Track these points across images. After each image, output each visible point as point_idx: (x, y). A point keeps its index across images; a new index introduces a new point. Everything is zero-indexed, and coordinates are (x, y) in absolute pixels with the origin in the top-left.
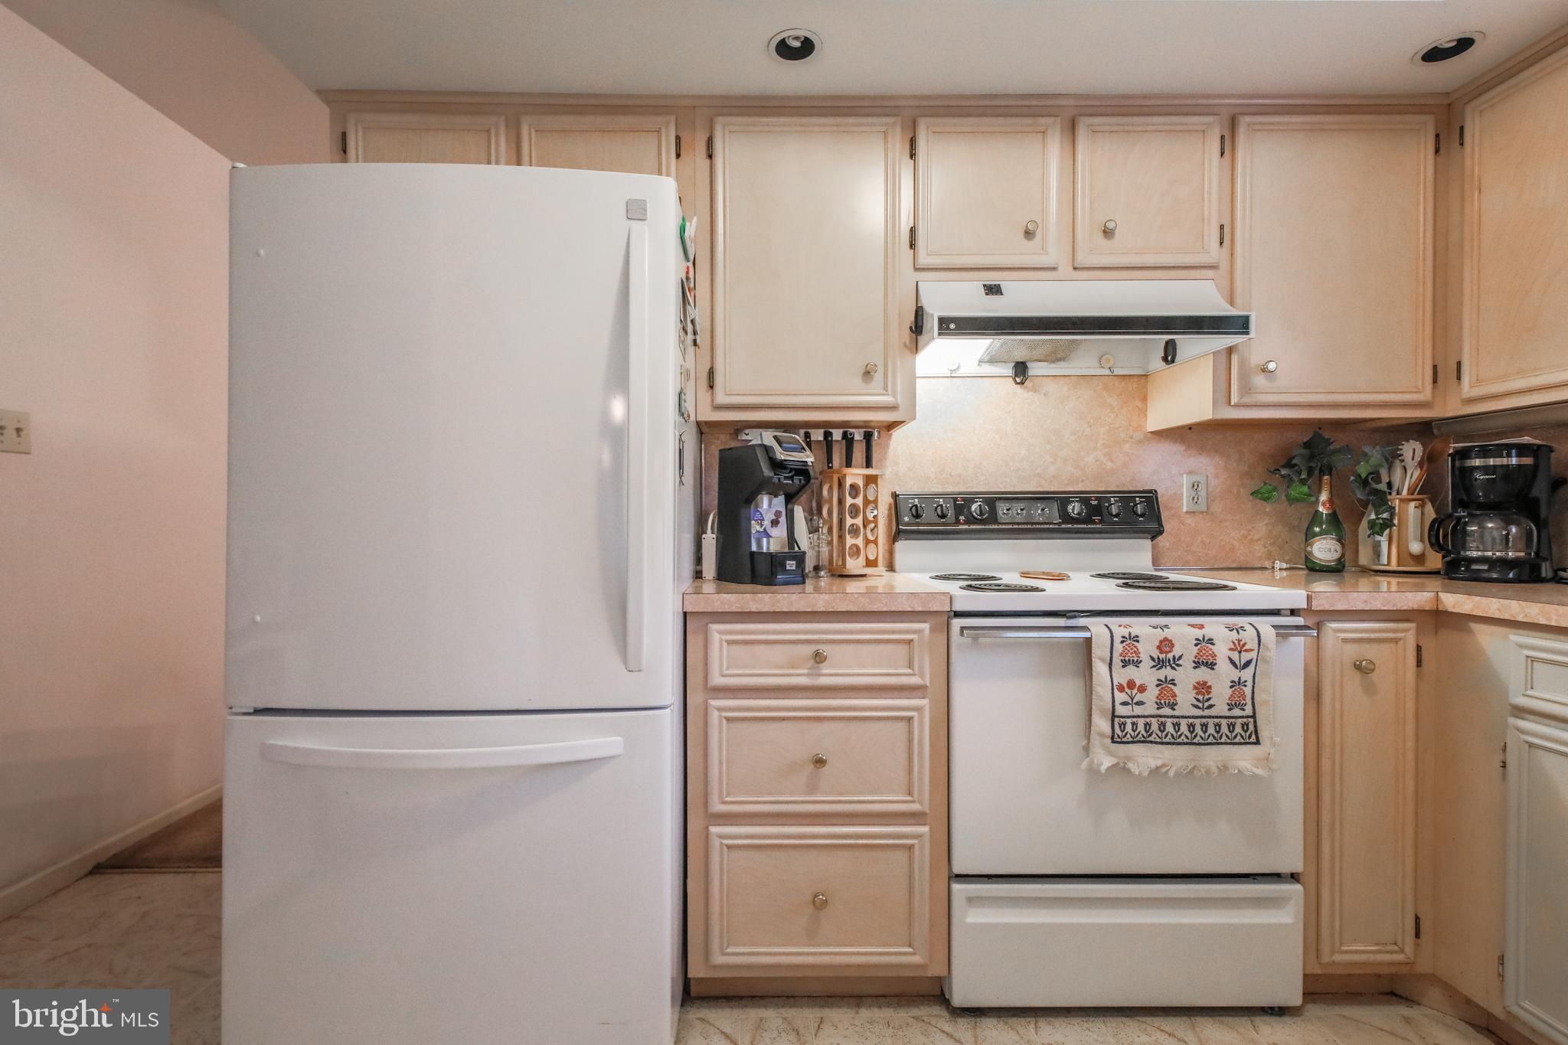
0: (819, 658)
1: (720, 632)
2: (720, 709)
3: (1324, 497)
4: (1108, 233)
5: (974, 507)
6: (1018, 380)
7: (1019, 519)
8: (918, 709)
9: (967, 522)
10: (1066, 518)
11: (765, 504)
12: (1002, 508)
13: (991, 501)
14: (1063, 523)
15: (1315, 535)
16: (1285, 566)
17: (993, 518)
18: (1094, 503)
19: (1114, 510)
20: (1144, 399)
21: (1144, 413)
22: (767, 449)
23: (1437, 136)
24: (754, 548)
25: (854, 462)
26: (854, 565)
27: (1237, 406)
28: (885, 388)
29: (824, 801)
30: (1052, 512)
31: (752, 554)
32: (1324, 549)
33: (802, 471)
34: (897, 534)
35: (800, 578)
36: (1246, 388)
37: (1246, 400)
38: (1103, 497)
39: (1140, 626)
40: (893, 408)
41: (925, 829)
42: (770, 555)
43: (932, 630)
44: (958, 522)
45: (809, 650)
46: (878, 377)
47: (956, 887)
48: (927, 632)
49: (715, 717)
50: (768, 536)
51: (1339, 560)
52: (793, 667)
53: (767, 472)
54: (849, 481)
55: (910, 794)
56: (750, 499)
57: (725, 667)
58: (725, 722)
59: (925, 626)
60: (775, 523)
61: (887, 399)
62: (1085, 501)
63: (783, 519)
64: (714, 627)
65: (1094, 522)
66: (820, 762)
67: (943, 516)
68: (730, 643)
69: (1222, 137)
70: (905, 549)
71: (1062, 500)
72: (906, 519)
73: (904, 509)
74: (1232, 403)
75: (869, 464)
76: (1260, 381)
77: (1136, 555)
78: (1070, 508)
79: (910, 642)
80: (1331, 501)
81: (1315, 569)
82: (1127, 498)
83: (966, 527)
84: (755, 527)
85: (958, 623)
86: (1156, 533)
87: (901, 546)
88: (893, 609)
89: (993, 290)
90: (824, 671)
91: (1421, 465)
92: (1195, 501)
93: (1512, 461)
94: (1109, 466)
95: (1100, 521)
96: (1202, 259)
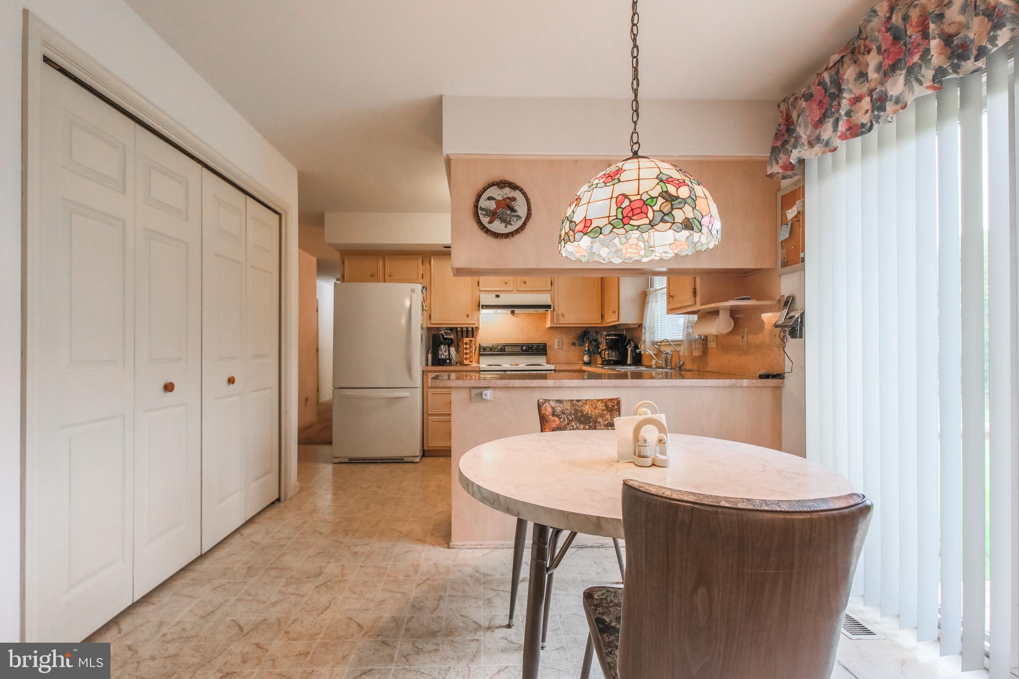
1: (431, 375)
2: (431, 391)
3: (587, 345)
4: (525, 282)
5: (499, 348)
6: (512, 315)
7: (511, 351)
9: (497, 352)
10: (523, 350)
11: (442, 347)
12: (507, 348)
13: (504, 346)
14: (522, 352)
15: (585, 354)
16: (581, 363)
17: (504, 351)
18: (530, 346)
19: (535, 348)
20: (543, 320)
21: (543, 323)
22: (442, 334)
24: (440, 357)
25: (469, 335)
26: (466, 362)
27: (556, 324)
28: (474, 320)
30: (519, 349)
31: (439, 359)
32: (586, 358)
33: (451, 339)
34: (480, 355)
35: (450, 364)
36: (558, 319)
37: (559, 322)
38: (532, 345)
40: (477, 324)
42: (443, 359)
44: (495, 351)
46: (470, 317)
49: (429, 393)
50: (443, 355)
51: (589, 360)
53: (442, 340)
54: (464, 341)
56: (439, 346)
58: (432, 394)
60: (445, 352)
61: (473, 322)
62: (528, 346)
63: (447, 351)
64: (429, 374)
65: (529, 351)
67: (491, 350)
70: (482, 359)
71: (521, 346)
72: (483, 351)
73: (482, 348)
74: (555, 322)
75: (473, 337)
76: (561, 318)
77: (541, 360)
78: (524, 348)
80: (588, 347)
81: (586, 364)
82: (538, 345)
84: (440, 353)
86: (546, 354)
87: (481, 357)
89: (498, 296)
91: (605, 337)
92: (559, 346)
93: (614, 337)
94: (536, 336)
95: (531, 351)
96: (547, 289)
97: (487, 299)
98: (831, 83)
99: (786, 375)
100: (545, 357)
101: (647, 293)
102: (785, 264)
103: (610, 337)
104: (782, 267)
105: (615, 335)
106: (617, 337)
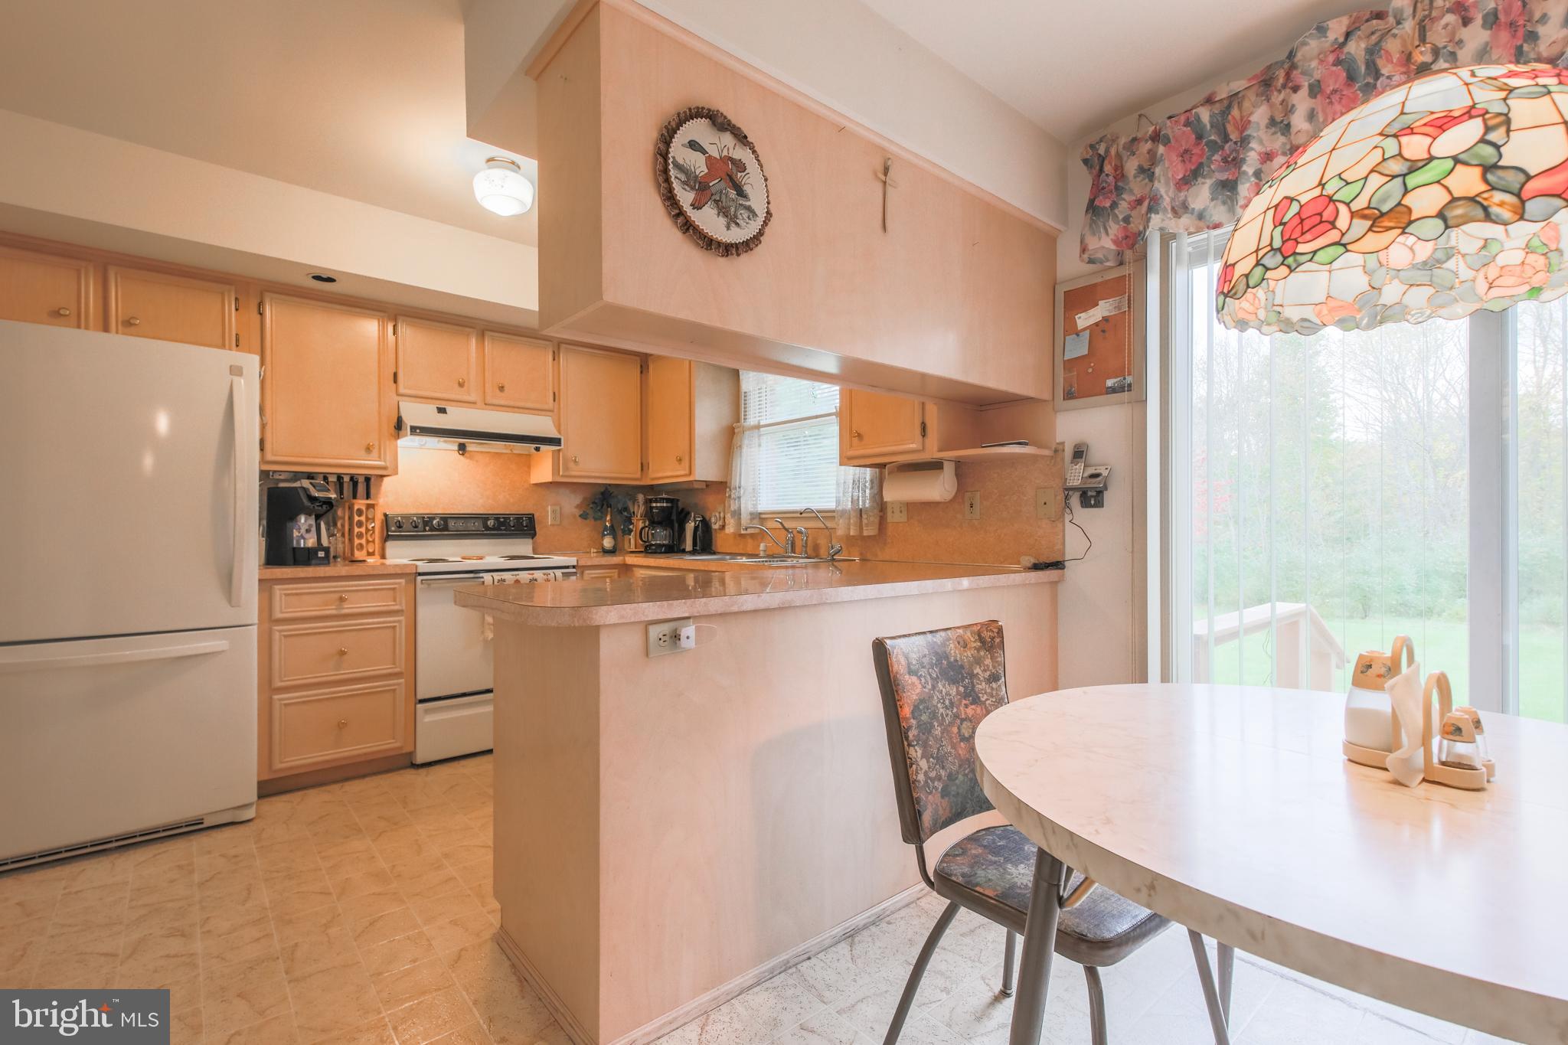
0: (342, 600)
1: (280, 590)
2: (280, 631)
3: (608, 518)
4: (502, 389)
5: (434, 522)
6: (461, 452)
7: (461, 528)
8: (399, 621)
9: (429, 531)
10: (487, 528)
11: (303, 520)
12: (451, 524)
13: (445, 519)
14: (486, 530)
15: (605, 535)
16: (595, 551)
17: (446, 528)
18: (502, 520)
19: (512, 524)
20: (529, 467)
21: (529, 473)
22: (305, 490)
23: (641, 366)
24: (295, 544)
25: (358, 495)
26: (359, 555)
27: (562, 476)
28: (380, 457)
29: (346, 673)
30: (478, 525)
31: (294, 549)
32: (608, 542)
33: (329, 503)
34: (387, 538)
35: (326, 561)
36: (566, 468)
37: (567, 474)
38: (507, 517)
39: (507, 576)
40: (385, 468)
41: (402, 681)
42: (308, 549)
43: (406, 582)
44: (425, 530)
45: (337, 596)
46: (375, 452)
47: (419, 706)
48: (404, 584)
49: (277, 636)
50: (304, 539)
51: (614, 546)
52: (327, 605)
53: (306, 502)
54: (356, 507)
55: (394, 664)
56: (293, 518)
57: (283, 607)
58: (283, 638)
59: (403, 581)
60: (308, 531)
61: (380, 465)
62: (497, 519)
63: (314, 529)
64: (277, 587)
65: (501, 530)
66: (342, 653)
67: (416, 527)
68: (286, 595)
69: (554, 352)
70: (392, 547)
71: (484, 518)
72: (393, 529)
73: (390, 522)
74: (561, 473)
75: (368, 497)
76: (572, 465)
77: (523, 546)
78: (489, 523)
79: (394, 589)
80: (611, 520)
81: (606, 552)
82: (519, 518)
83: (429, 533)
84: (296, 533)
85: (419, 578)
86: (533, 535)
87: (389, 544)
88: (385, 573)
89: (442, 411)
90: (346, 606)
91: (644, 504)
92: (554, 519)
93: (665, 505)
94: (512, 500)
95: (504, 530)
96: (546, 407)
97: (417, 413)
98: (1212, 126)
99: (1066, 564)
100: (530, 541)
101: (736, 431)
102: (1069, 395)
103: (659, 505)
104: (1064, 399)
105: (668, 500)
106: (669, 505)
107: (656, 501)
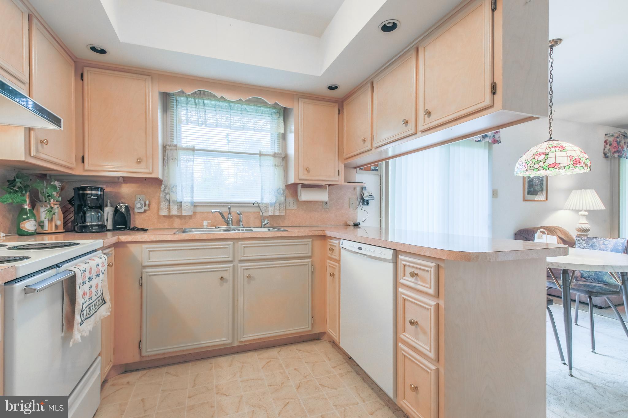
16: (4, 235)
32: (30, 225)
36: (37, 150)
37: (37, 155)
39: (82, 264)
51: (35, 230)
81: (24, 235)
103: (93, 192)
106: (102, 193)
107: (92, 189)
